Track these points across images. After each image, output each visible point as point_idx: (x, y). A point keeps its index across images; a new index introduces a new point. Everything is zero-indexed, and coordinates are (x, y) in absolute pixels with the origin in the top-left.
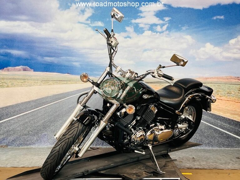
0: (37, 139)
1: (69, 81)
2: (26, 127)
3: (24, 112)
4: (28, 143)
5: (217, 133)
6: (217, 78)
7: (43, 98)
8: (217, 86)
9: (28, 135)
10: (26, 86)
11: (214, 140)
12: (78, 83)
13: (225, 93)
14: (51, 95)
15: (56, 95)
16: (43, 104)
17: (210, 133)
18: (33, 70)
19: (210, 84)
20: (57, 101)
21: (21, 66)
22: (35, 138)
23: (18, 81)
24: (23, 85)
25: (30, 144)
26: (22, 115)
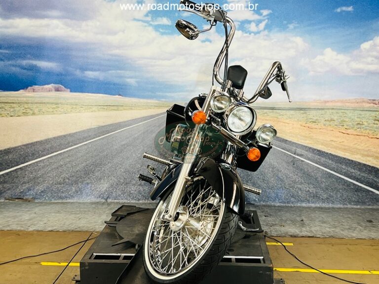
0: (76, 190)
1: (121, 106)
2: (61, 172)
3: (58, 151)
4: (63, 195)
5: (340, 184)
6: (342, 102)
7: (84, 131)
8: (341, 114)
9: (63, 184)
10: (60, 113)
11: (336, 193)
12: (134, 110)
13: (353, 124)
14: (95, 127)
15: (103, 126)
16: (85, 140)
17: (330, 183)
18: (69, 90)
19: (330, 110)
20: (103, 135)
21: (52, 85)
22: (74, 189)
23: (48, 105)
24: (55, 112)
25: (67, 197)
26: (55, 155)
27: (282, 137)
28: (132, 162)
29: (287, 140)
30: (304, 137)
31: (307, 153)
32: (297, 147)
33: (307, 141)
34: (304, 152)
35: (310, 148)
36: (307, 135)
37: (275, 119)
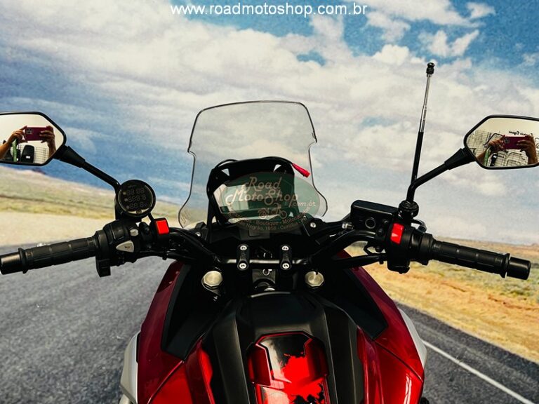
1: (37, 200)
12: (76, 215)
27: (442, 320)
28: (52, 349)
29: (450, 328)
30: (489, 323)
31: (486, 358)
32: (468, 344)
33: (494, 334)
34: (479, 355)
35: (496, 348)
36: (496, 321)
37: (437, 276)
